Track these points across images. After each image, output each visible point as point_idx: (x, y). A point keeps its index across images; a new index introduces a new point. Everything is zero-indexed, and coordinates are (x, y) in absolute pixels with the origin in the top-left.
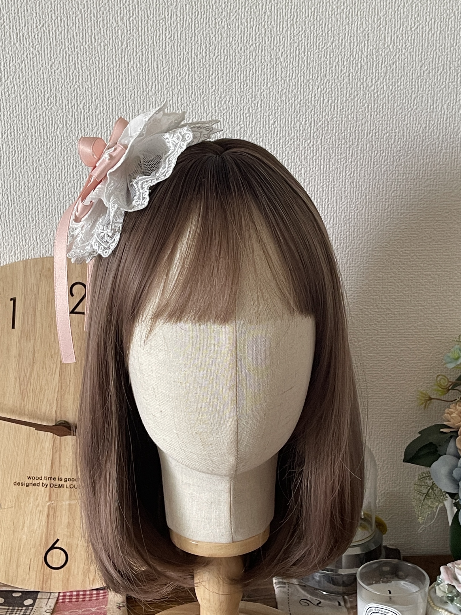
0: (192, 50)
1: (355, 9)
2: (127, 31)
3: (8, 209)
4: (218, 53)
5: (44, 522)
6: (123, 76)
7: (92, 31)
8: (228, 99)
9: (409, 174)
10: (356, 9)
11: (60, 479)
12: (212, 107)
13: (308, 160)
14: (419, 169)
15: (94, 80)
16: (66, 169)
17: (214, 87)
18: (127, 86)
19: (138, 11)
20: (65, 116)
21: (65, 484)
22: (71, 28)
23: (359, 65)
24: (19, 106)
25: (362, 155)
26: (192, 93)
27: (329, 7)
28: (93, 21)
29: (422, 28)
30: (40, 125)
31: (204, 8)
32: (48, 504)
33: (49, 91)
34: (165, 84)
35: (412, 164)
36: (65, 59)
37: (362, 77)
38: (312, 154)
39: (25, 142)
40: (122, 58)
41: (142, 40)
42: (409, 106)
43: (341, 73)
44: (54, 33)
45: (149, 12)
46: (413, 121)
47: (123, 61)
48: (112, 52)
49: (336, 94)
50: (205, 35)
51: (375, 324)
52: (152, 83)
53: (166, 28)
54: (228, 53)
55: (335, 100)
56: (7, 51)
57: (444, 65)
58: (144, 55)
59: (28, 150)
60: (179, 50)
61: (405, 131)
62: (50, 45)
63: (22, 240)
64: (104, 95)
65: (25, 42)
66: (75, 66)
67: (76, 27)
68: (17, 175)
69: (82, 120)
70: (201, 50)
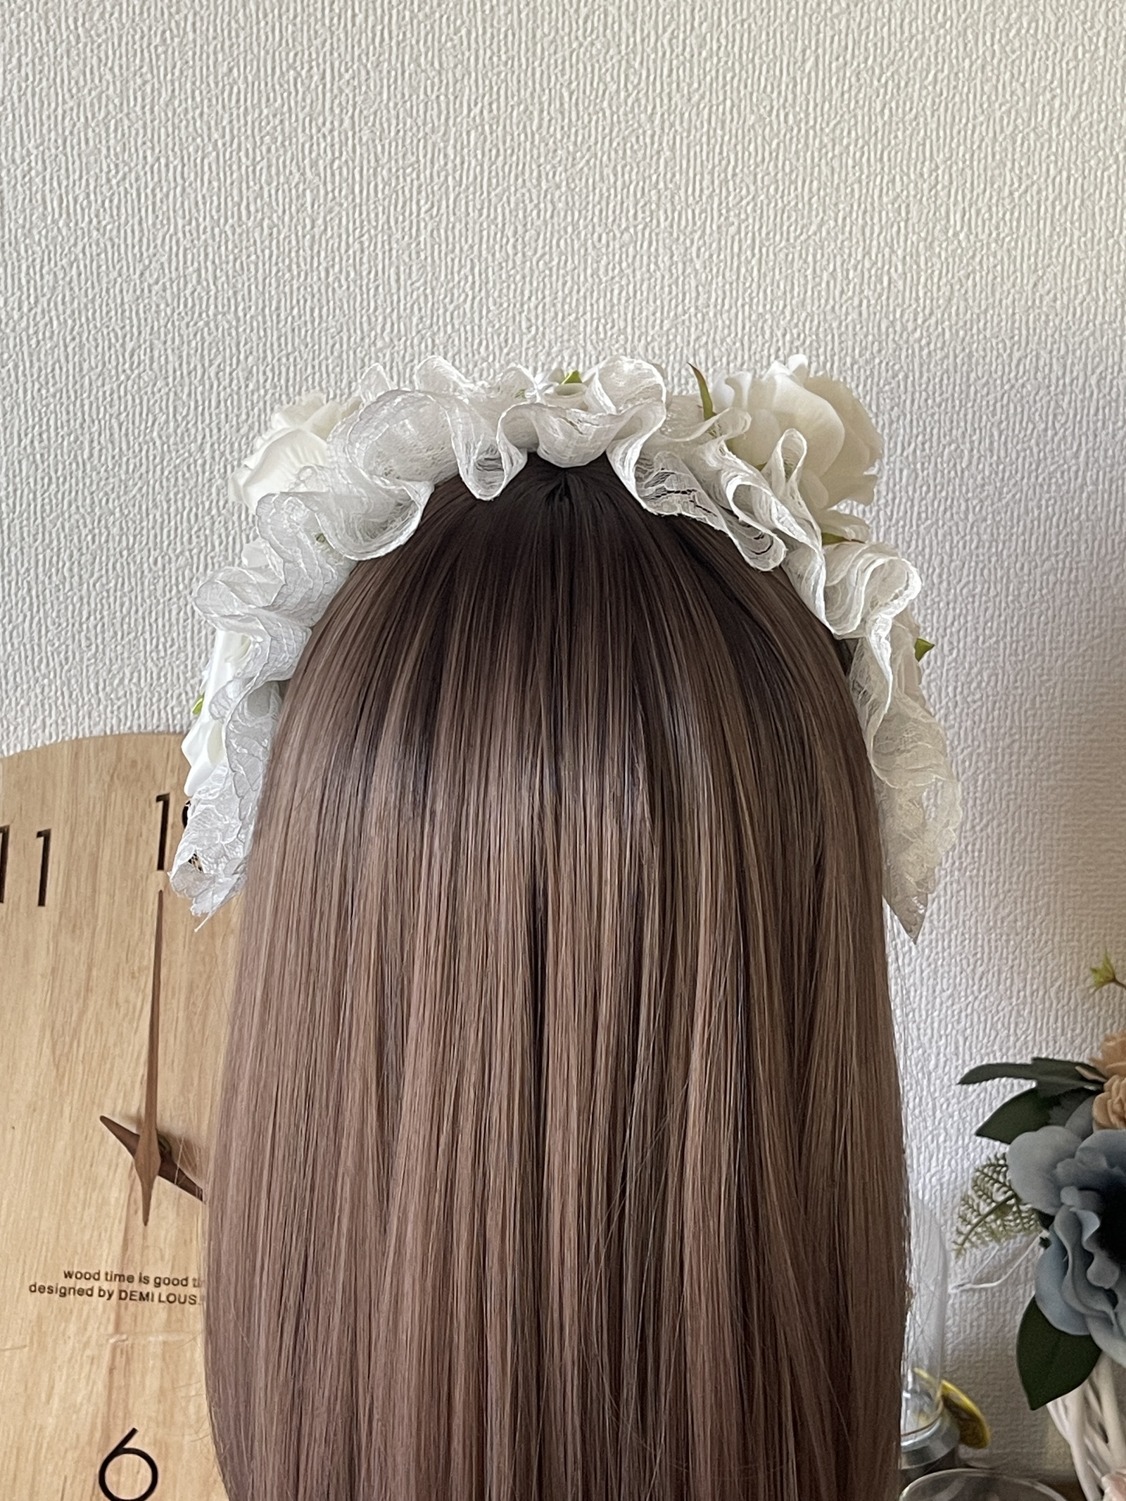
0: (481, 239)
1: (875, 145)
2: (327, 193)
4: (544, 247)
5: (100, 1387)
6: (316, 300)
7: (241, 192)
8: (567, 358)
9: (1004, 542)
10: (880, 146)
11: (145, 1280)
14: (1029, 531)
15: (244, 309)
16: (173, 523)
17: (533, 329)
18: (324, 325)
19: (354, 146)
20: (172, 395)
21: (157, 1291)
22: (190, 185)
23: (886, 279)
24: (61, 368)
25: (890, 495)
26: (480, 344)
27: (814, 139)
28: (243, 168)
29: (1039, 192)
30: (111, 416)
31: (512, 140)
32: (112, 1341)
33: (136, 334)
34: (415, 320)
35: (1012, 520)
36: (174, 259)
37: (891, 309)
40: (312, 258)
41: (361, 214)
42: (1005, 379)
43: (841, 297)
44: (150, 196)
45: (379, 148)
46: (1015, 414)
47: (315, 264)
48: (290, 242)
49: (829, 348)
50: (512, 205)
52: (385, 318)
53: (420, 187)
54: (569, 249)
55: (825, 364)
56: (37, 237)
57: (1090, 280)
58: (366, 253)
59: (80, 476)
60: (451, 239)
61: (996, 438)
62: (140, 223)
63: (62, 693)
64: (268, 345)
65: (79, 217)
66: (199, 276)
67: (202, 184)
68: (54, 535)
69: (214, 403)
70: (505, 240)
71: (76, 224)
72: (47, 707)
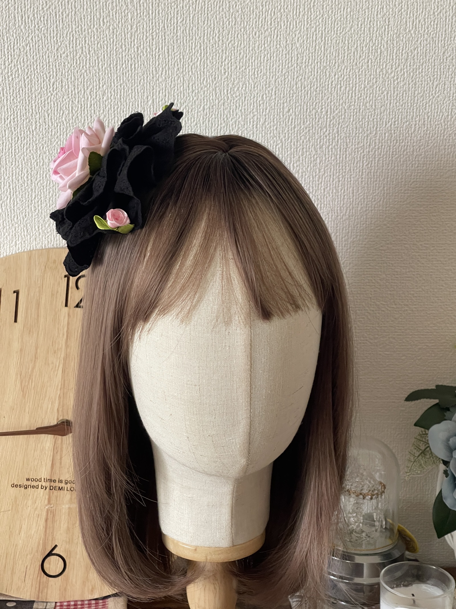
0: (204, 34)
2: (138, 14)
3: (9, 198)
4: (231, 38)
5: (42, 527)
6: (133, 61)
7: (100, 13)
8: (241, 86)
9: (430, 164)
11: (61, 481)
12: (224, 93)
13: (324, 149)
14: (440, 159)
15: (102, 64)
17: (227, 73)
18: (136, 72)
20: (71, 102)
21: (66, 486)
22: (78, 10)
23: (379, 51)
24: (22, 90)
25: (380, 144)
26: (204, 79)
28: (101, 3)
29: (446, 13)
30: (44, 111)
32: (47, 507)
33: (55, 76)
34: (176, 69)
35: (433, 154)
36: (71, 43)
37: (381, 63)
38: (328, 144)
39: (29, 129)
40: (131, 42)
41: (152, 23)
43: (360, 59)
44: (61, 15)
46: (435, 109)
47: (133, 45)
48: (121, 36)
49: (354, 81)
50: (218, 19)
51: (392, 321)
52: (163, 69)
53: (178, 11)
54: (242, 38)
55: (352, 87)
56: (12, 33)
58: (155, 40)
59: (31, 137)
60: (191, 35)
61: (426, 119)
62: (57, 27)
63: (24, 230)
64: (112, 80)
65: (30, 24)
66: (83, 50)
67: (84, 10)
68: (20, 162)
69: (89, 106)
70: (214, 35)
71: (29, 27)
72: (17, 236)
